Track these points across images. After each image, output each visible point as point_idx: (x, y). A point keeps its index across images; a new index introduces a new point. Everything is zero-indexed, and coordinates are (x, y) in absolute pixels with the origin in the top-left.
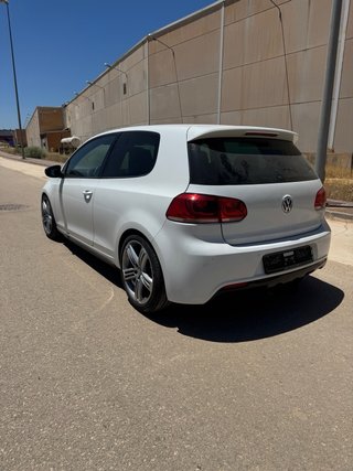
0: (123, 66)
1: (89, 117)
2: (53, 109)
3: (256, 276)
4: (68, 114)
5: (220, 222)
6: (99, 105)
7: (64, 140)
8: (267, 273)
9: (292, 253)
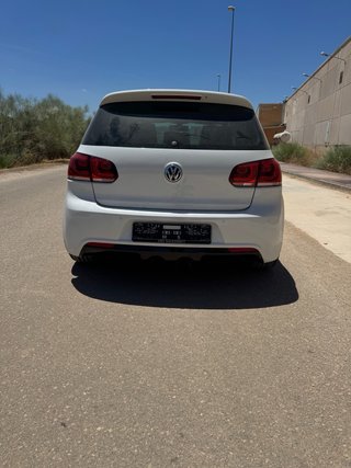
0: (343, 54)
1: (304, 111)
2: (273, 105)
3: (120, 240)
4: (287, 109)
5: (92, 181)
6: (315, 97)
7: (276, 136)
8: (134, 240)
9: (179, 228)
